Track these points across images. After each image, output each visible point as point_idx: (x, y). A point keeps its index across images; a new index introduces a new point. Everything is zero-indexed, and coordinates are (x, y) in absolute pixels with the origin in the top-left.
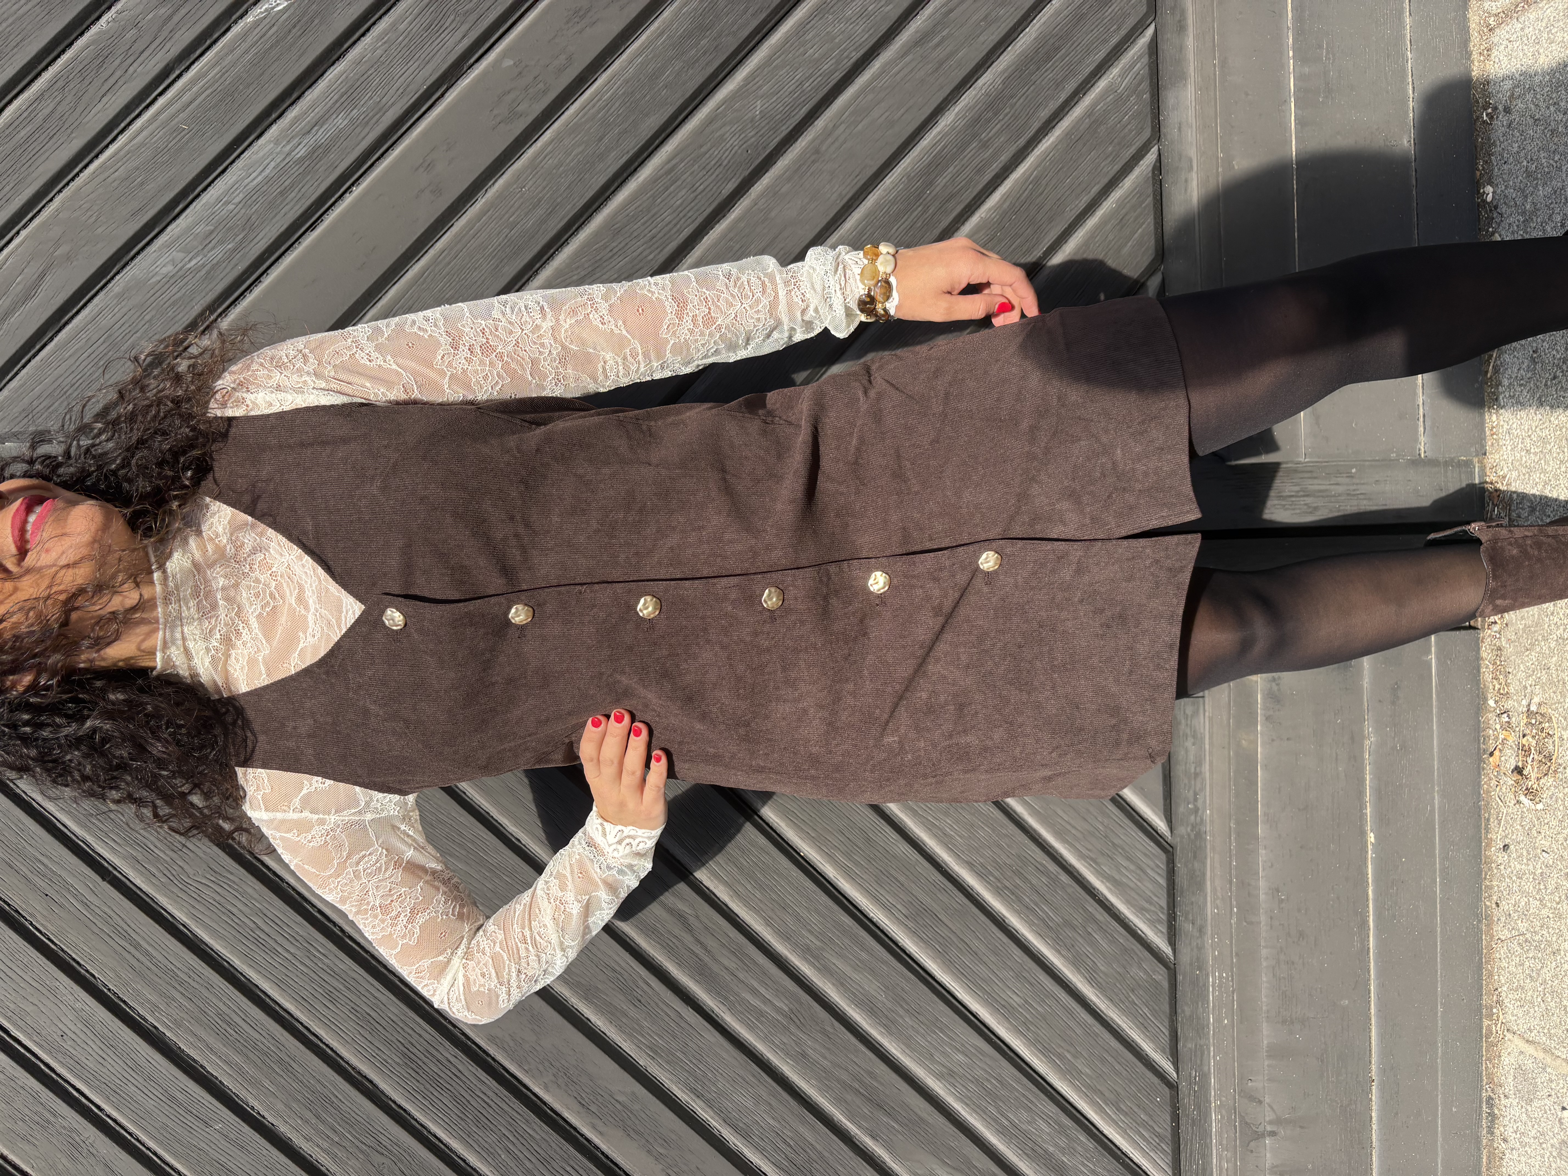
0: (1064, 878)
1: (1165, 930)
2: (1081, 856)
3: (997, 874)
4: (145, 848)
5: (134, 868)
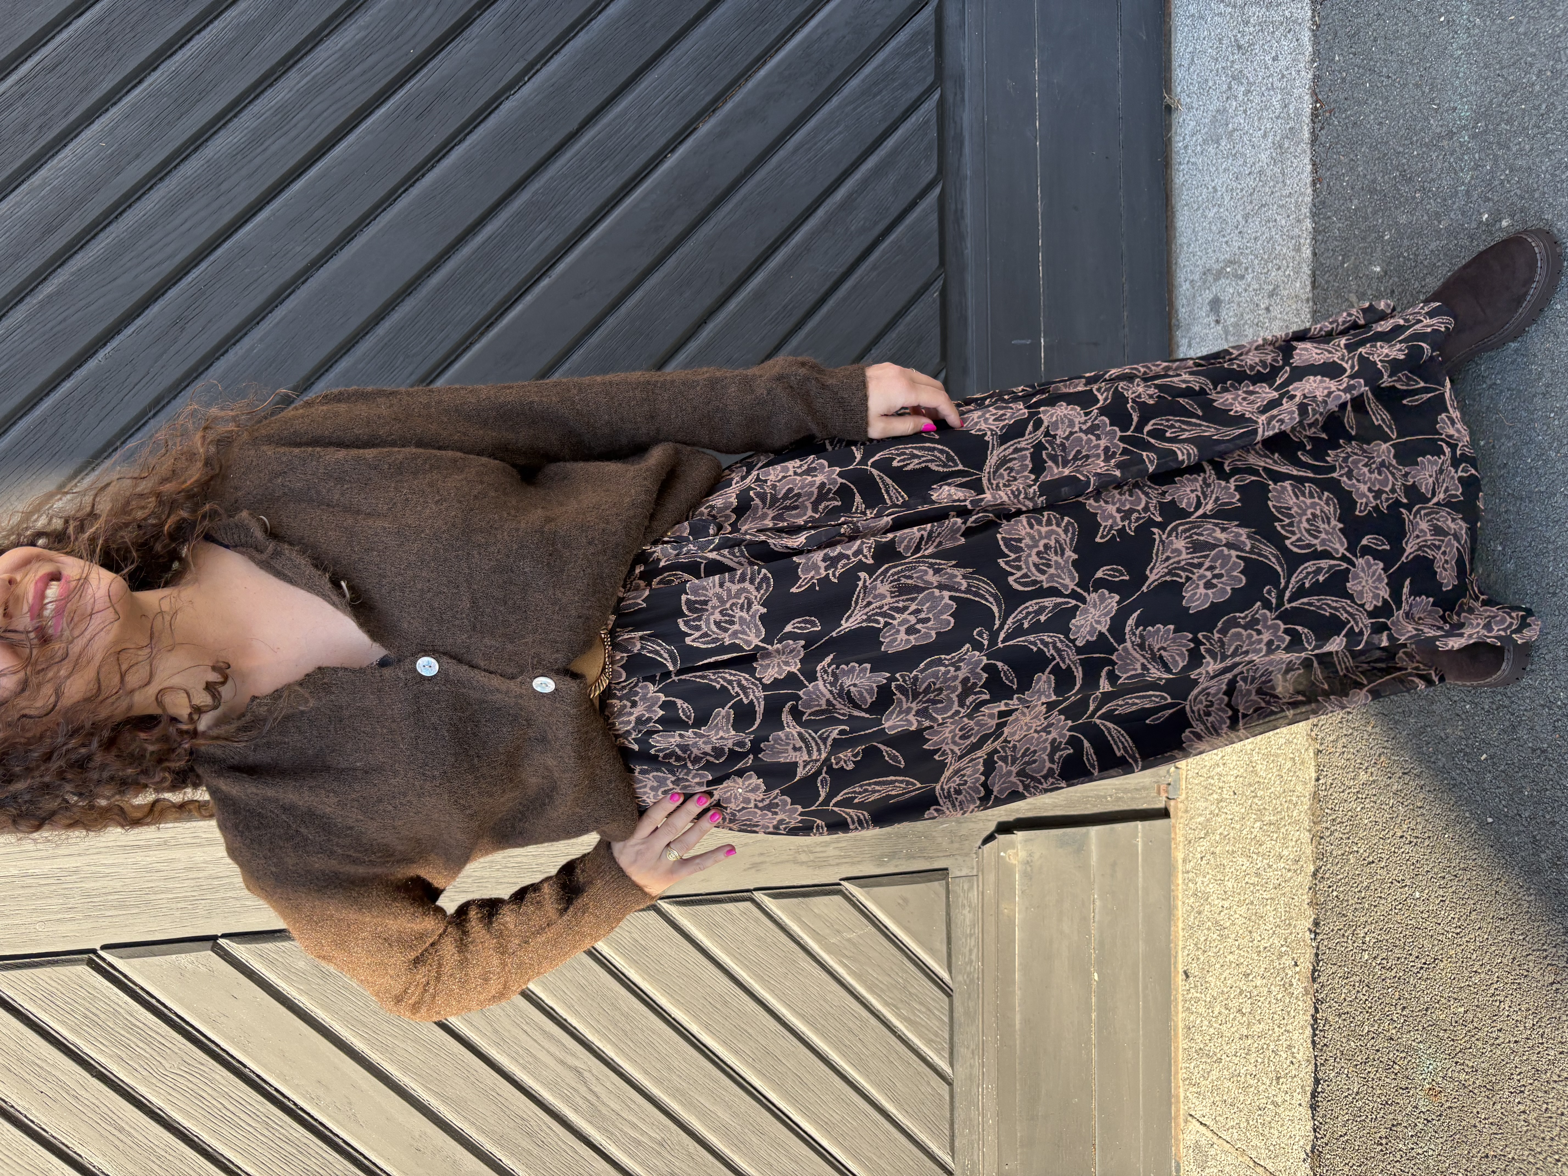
0: (873, 1021)
1: (947, 1056)
2: (886, 1004)
3: (823, 1022)
4: (128, 1047)
5: (119, 1064)
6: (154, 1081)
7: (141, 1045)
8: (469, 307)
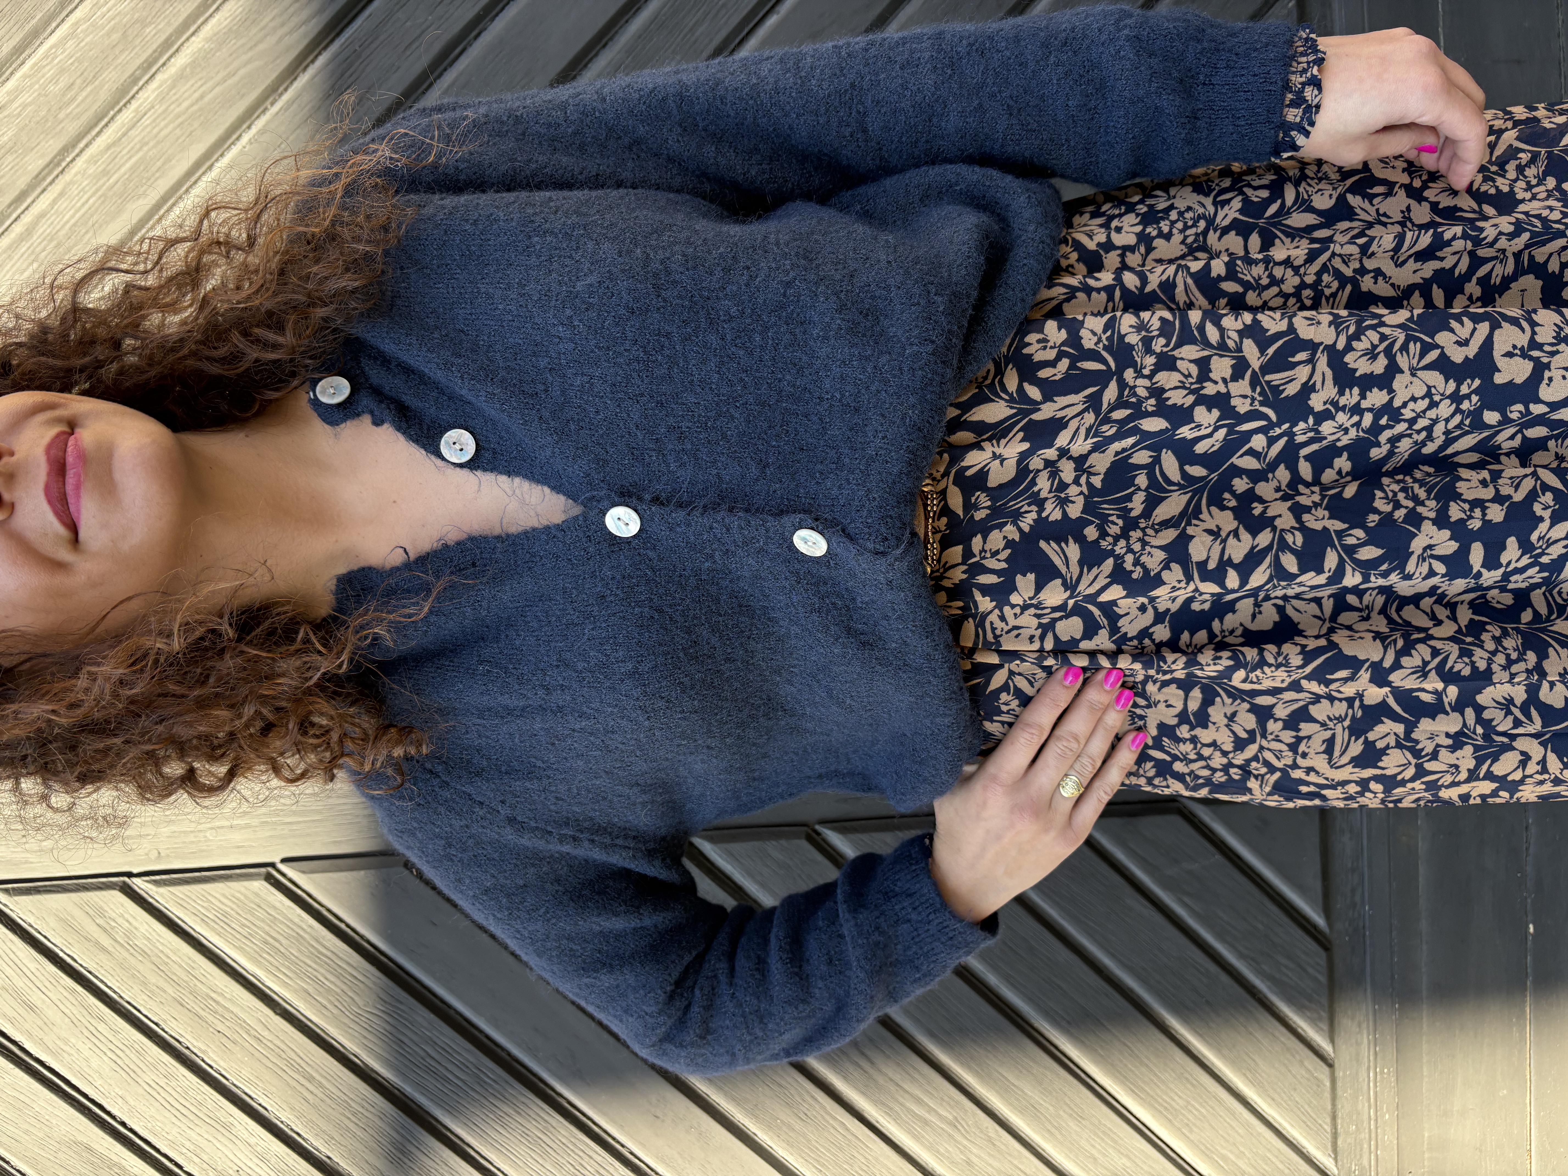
1: (1326, 1028)
3: (1157, 976)
4: (316, 981)
5: (305, 1000)
7: (328, 975)
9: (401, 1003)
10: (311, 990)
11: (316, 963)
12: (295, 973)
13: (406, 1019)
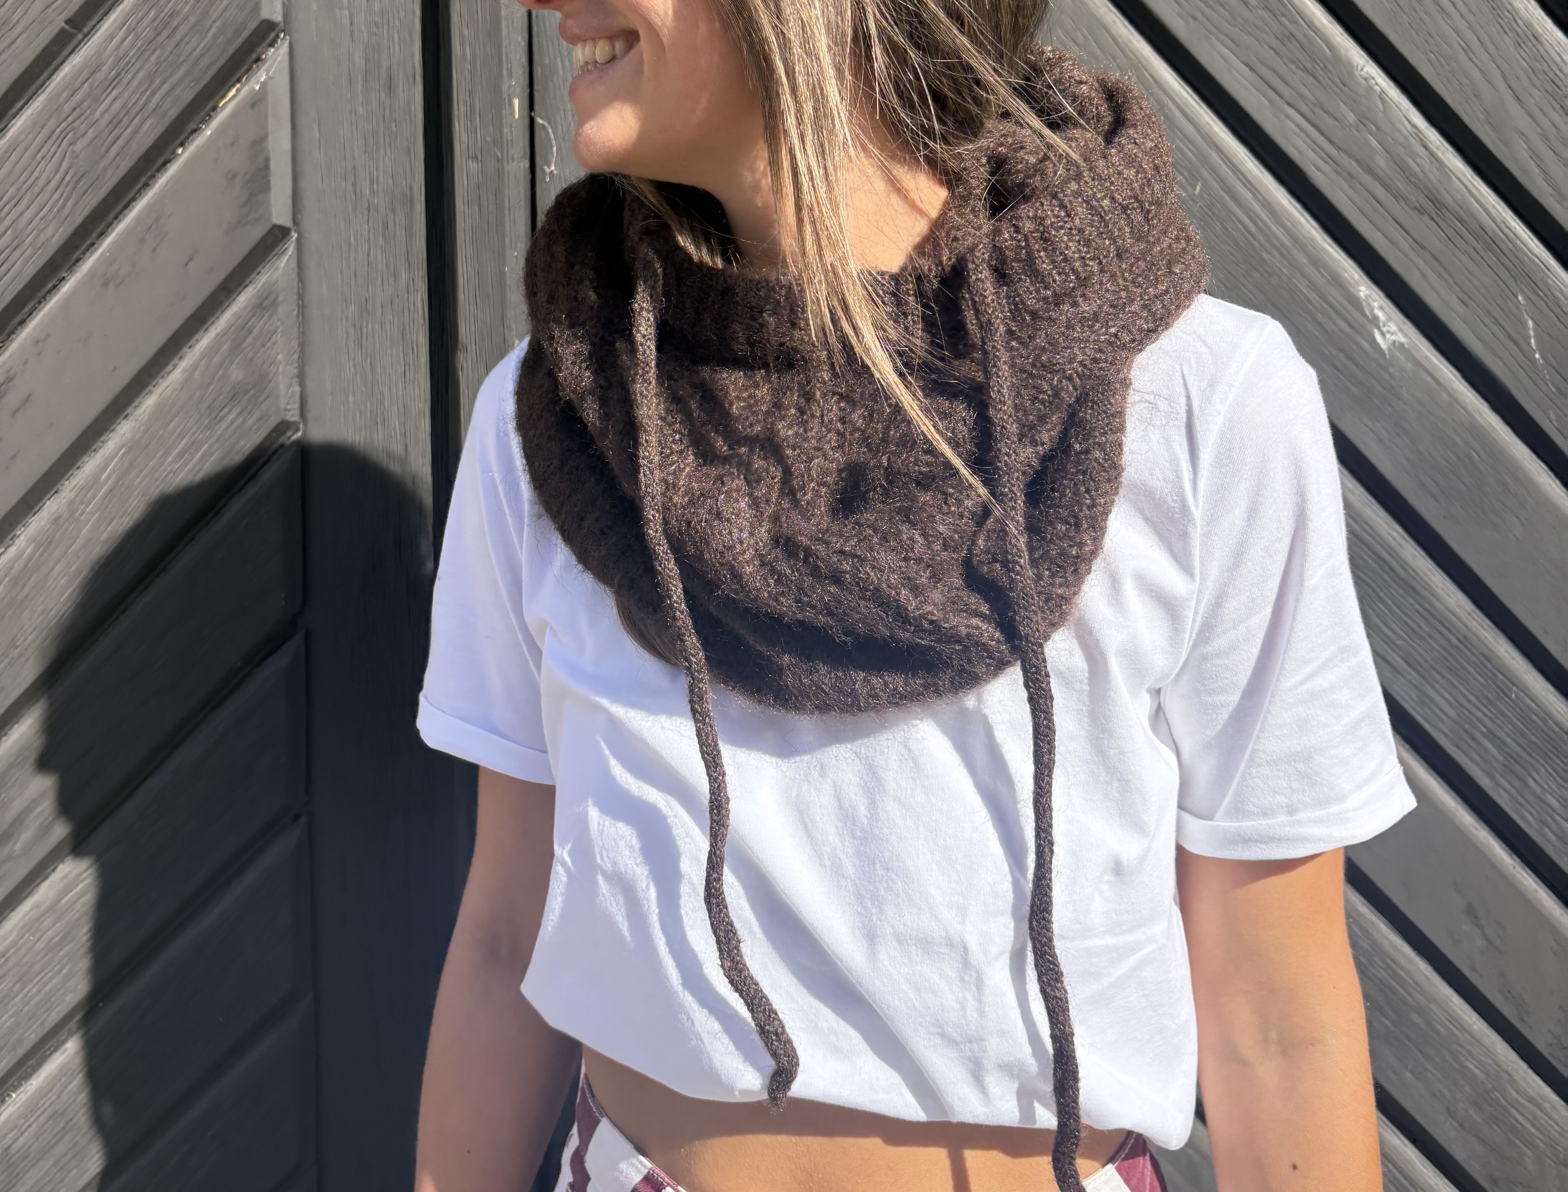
4: (113, 84)
5: (84, 64)
6: (52, 124)
7: (118, 104)
8: (1452, 713)
9: (76, 204)
10: (100, 76)
11: (140, 84)
12: (125, 55)
13: (50, 210)
